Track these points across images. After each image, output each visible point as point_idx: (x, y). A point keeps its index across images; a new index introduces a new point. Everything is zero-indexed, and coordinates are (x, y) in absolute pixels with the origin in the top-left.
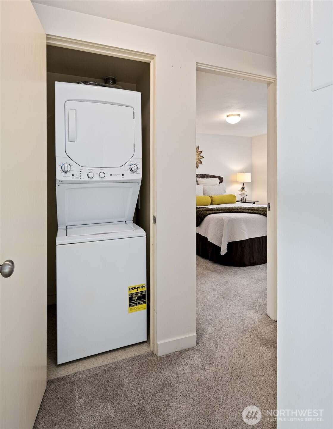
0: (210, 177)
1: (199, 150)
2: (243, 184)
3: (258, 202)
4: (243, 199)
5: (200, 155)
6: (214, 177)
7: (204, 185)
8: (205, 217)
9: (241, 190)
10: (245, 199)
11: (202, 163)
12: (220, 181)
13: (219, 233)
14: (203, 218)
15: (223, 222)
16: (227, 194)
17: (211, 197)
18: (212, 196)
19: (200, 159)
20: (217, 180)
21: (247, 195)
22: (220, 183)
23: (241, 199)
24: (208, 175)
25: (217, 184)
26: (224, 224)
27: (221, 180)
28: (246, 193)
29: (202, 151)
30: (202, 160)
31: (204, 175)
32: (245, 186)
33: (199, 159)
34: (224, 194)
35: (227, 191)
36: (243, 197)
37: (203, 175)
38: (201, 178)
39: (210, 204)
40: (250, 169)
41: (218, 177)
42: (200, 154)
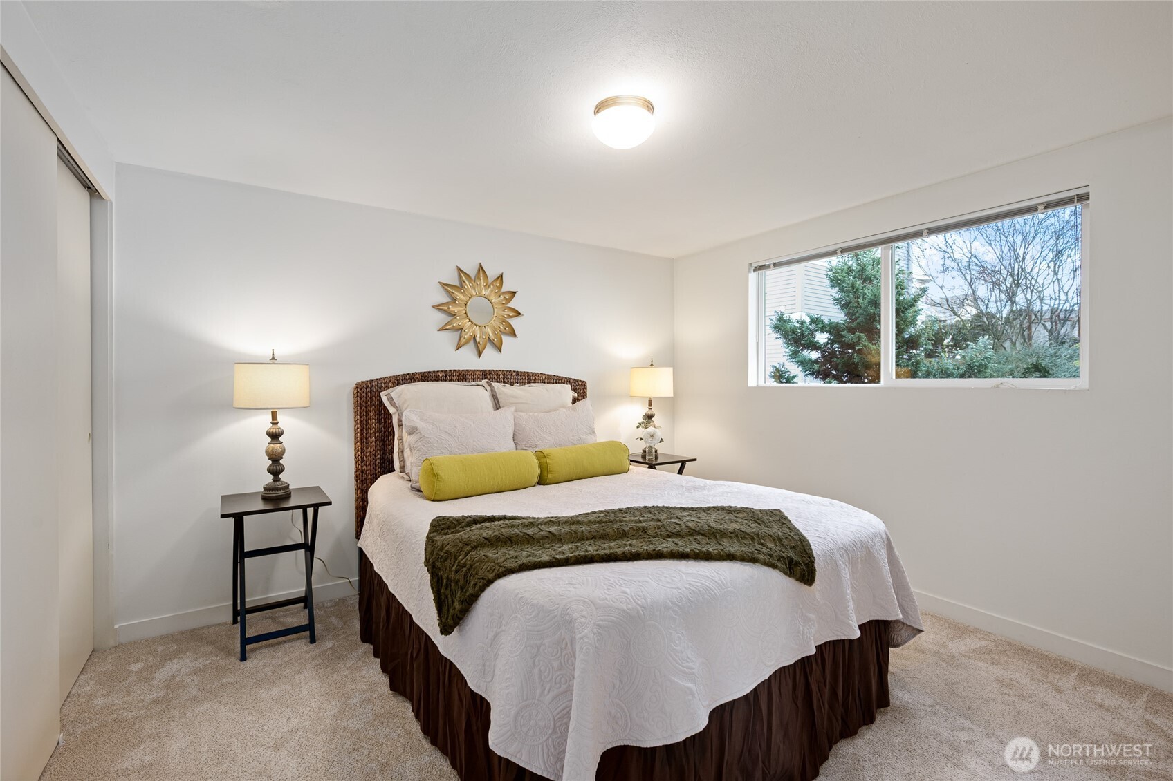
0: (544, 382)
1: (504, 289)
2: (650, 404)
3: (695, 460)
4: (650, 452)
5: (510, 305)
6: (557, 380)
7: (516, 411)
8: (482, 590)
9: (643, 422)
10: (656, 451)
11: (514, 334)
12: (576, 395)
13: (548, 699)
14: (471, 591)
15: (573, 641)
16: (598, 442)
17: (541, 456)
18: (546, 450)
19: (508, 320)
20: (567, 392)
21: (662, 441)
22: (574, 401)
23: (644, 451)
24: (535, 374)
25: (563, 407)
26: (580, 656)
27: (580, 390)
28: (659, 434)
29: (514, 293)
30: (514, 322)
31: (523, 374)
32: (654, 411)
33: (503, 320)
34: (590, 439)
35: (598, 427)
36: (651, 447)
37: (517, 373)
38: (512, 384)
39: (536, 480)
40: (669, 357)
41: (568, 381)
42: (509, 300)
